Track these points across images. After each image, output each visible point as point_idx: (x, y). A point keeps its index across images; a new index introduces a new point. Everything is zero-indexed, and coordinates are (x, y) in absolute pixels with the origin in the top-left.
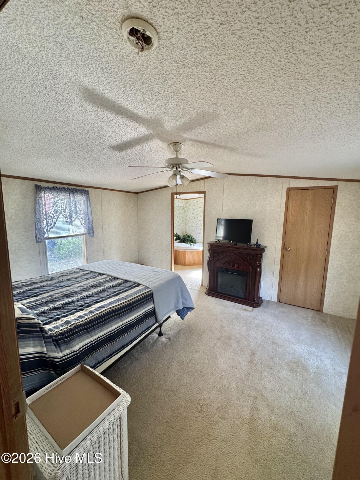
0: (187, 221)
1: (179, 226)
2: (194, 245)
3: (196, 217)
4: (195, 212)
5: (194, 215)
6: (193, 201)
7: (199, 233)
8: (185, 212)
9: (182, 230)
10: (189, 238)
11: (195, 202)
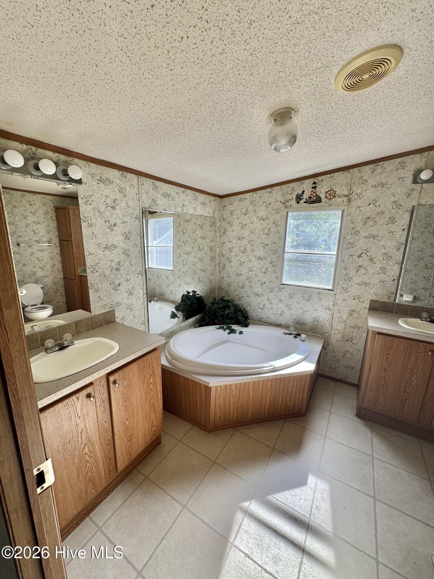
0: (223, 260)
1: (204, 271)
2: (241, 333)
3: (249, 247)
4: (246, 233)
5: (245, 241)
6: (241, 200)
7: (258, 295)
8: (218, 234)
9: (211, 283)
10: (227, 311)
11: (247, 202)
